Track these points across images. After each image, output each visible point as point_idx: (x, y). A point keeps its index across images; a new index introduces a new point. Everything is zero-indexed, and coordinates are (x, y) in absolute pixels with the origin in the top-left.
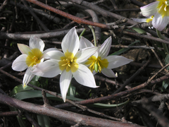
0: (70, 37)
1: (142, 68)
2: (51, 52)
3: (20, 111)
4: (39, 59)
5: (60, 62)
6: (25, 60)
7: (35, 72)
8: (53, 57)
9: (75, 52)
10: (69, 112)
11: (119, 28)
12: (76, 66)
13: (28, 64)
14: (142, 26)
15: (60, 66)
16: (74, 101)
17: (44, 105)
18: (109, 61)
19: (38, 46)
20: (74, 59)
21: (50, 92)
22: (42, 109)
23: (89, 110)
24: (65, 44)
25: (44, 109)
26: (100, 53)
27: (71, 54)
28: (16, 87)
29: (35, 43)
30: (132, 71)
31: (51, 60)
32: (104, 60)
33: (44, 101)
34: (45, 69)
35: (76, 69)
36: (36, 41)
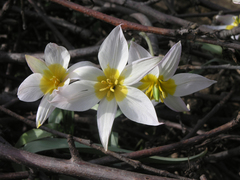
0: (113, 43)
1: (222, 102)
2: (81, 69)
3: (32, 171)
4: (61, 82)
5: (96, 86)
6: (39, 83)
7: (56, 103)
8: (85, 76)
9: (121, 68)
10: (113, 170)
11: (190, 32)
12: (123, 90)
13: (45, 90)
14: (222, 35)
15: (97, 92)
16: (120, 153)
17: (72, 160)
18: (177, 83)
19: (60, 60)
20: (120, 80)
21: (79, 139)
22: (68, 165)
23: (144, 167)
24: (104, 55)
25: (72, 165)
26: (162, 70)
27: (114, 71)
28: (25, 134)
29: (54, 55)
30: (205, 110)
31: (82, 82)
32: (169, 82)
33: (72, 152)
34: (71, 96)
35: (123, 96)
36: (55, 52)
